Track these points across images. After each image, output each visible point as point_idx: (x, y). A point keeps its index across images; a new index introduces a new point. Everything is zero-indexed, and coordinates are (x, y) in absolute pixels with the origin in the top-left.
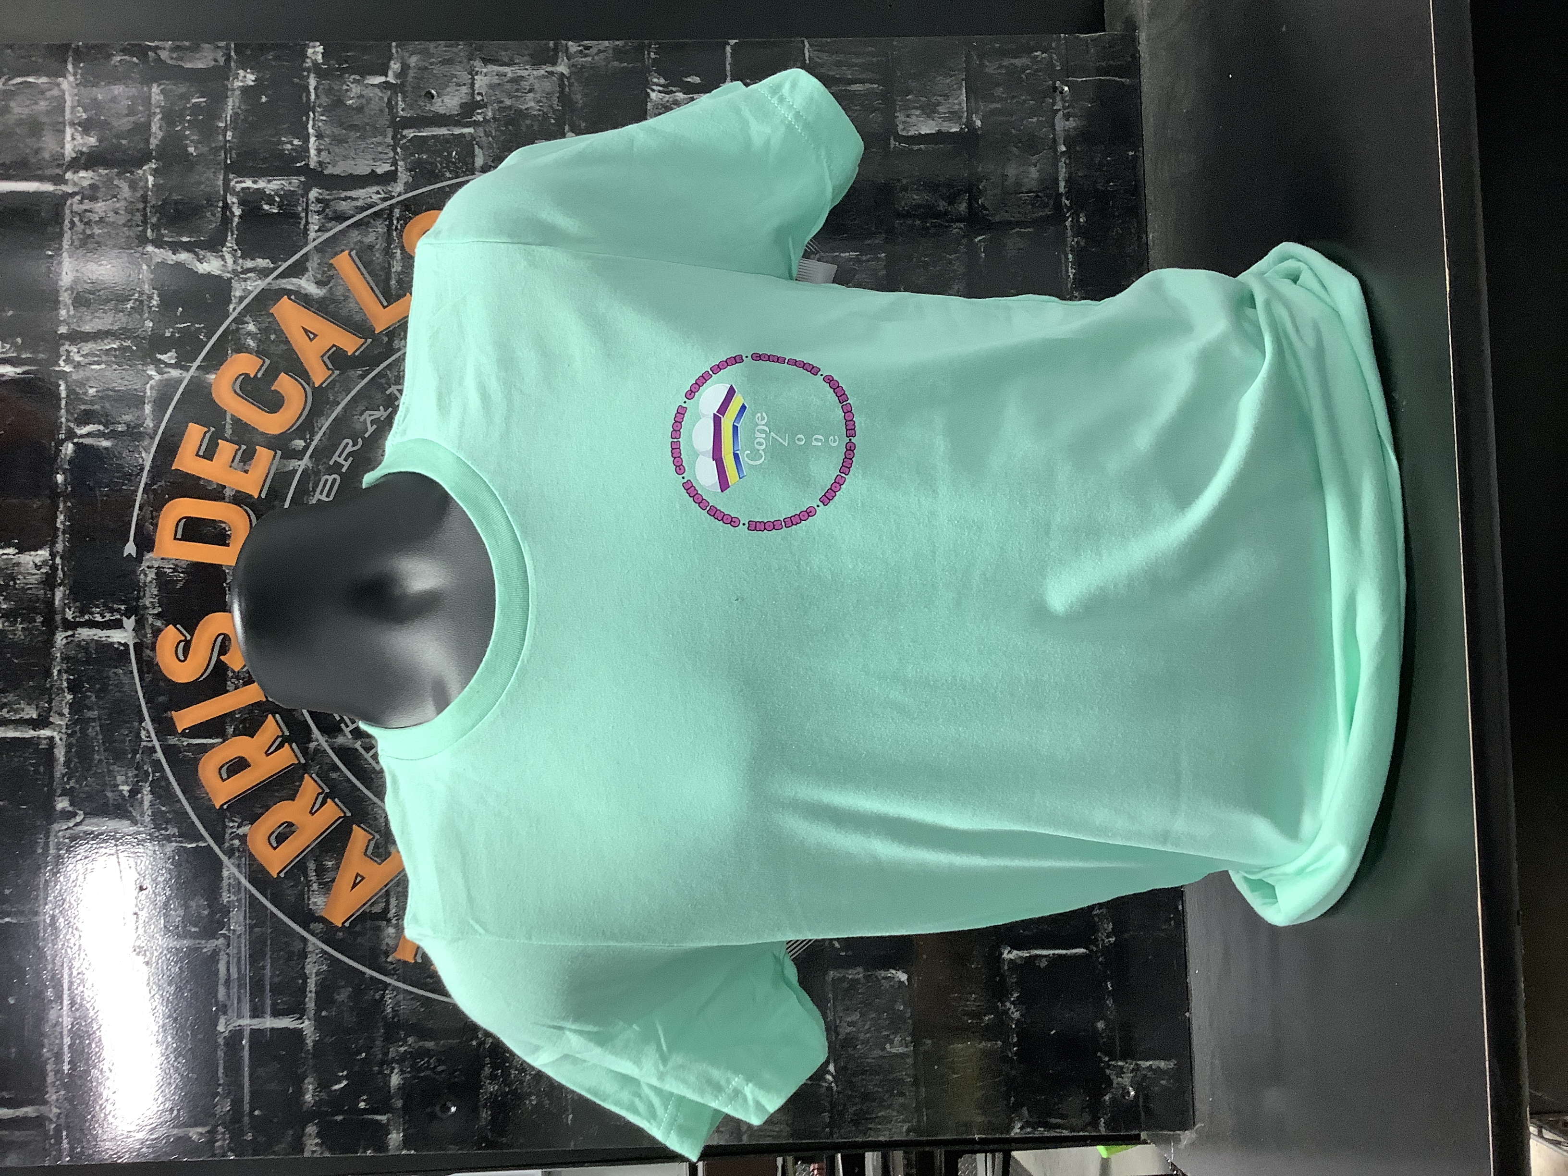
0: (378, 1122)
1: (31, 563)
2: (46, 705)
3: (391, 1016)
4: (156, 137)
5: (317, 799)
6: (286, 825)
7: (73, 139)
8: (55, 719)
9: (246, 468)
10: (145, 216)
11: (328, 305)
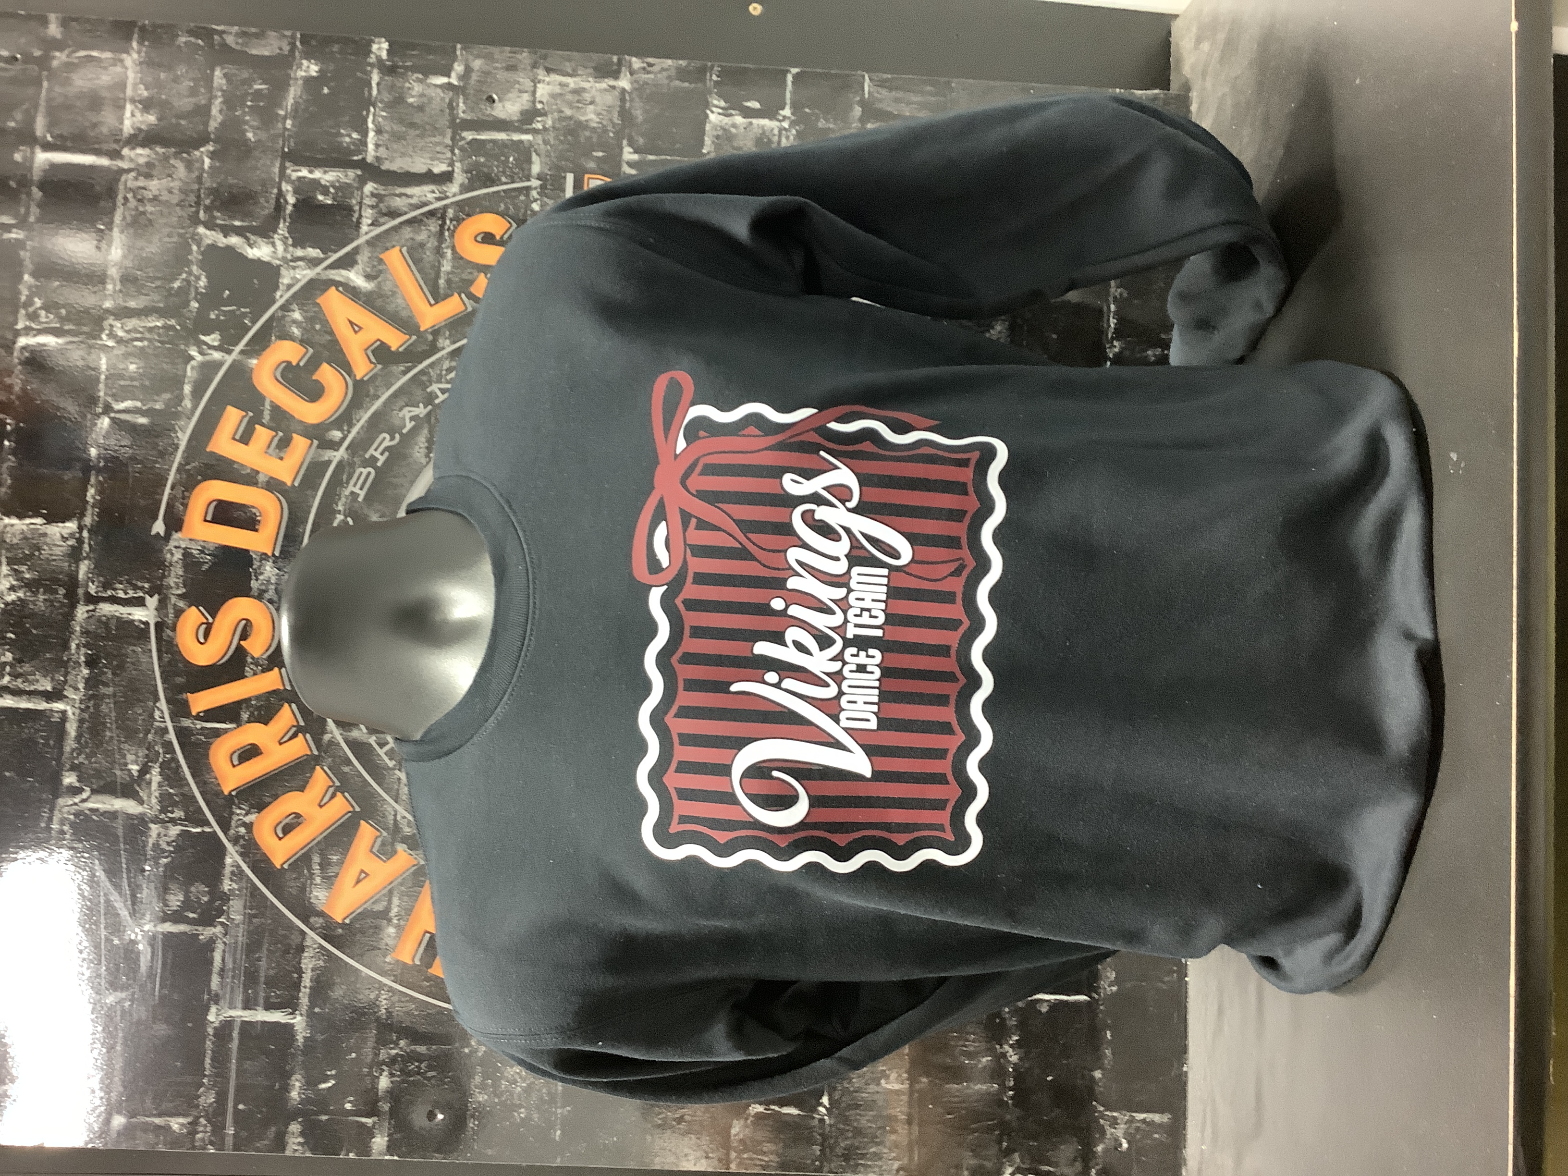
0: (363, 1125)
1: (58, 535)
2: (62, 678)
3: (384, 1017)
4: (215, 120)
5: (327, 791)
6: (293, 816)
7: (133, 115)
8: (69, 693)
9: (282, 455)
10: (199, 197)
11: (375, 299)
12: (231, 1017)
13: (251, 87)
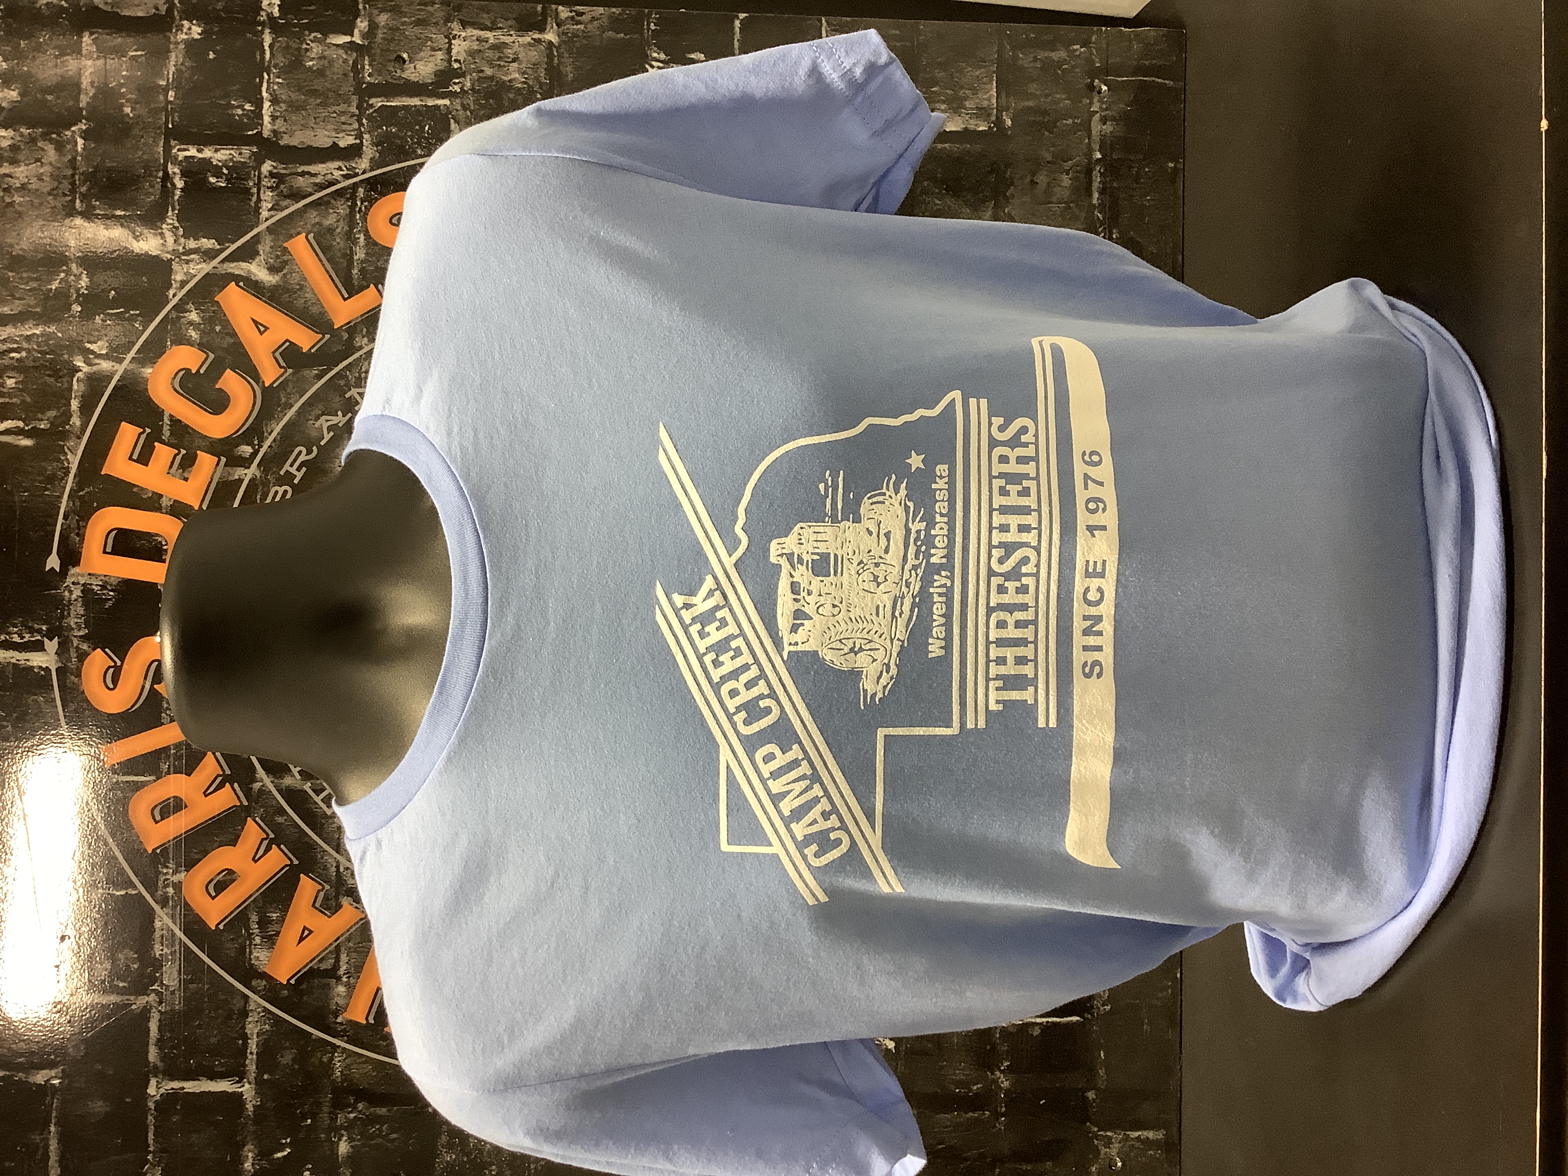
3: (339, 1080)
4: (86, 95)
5: (260, 845)
6: (226, 872)
10: (73, 184)
11: (282, 294)
12: (173, 1089)
13: (124, 53)
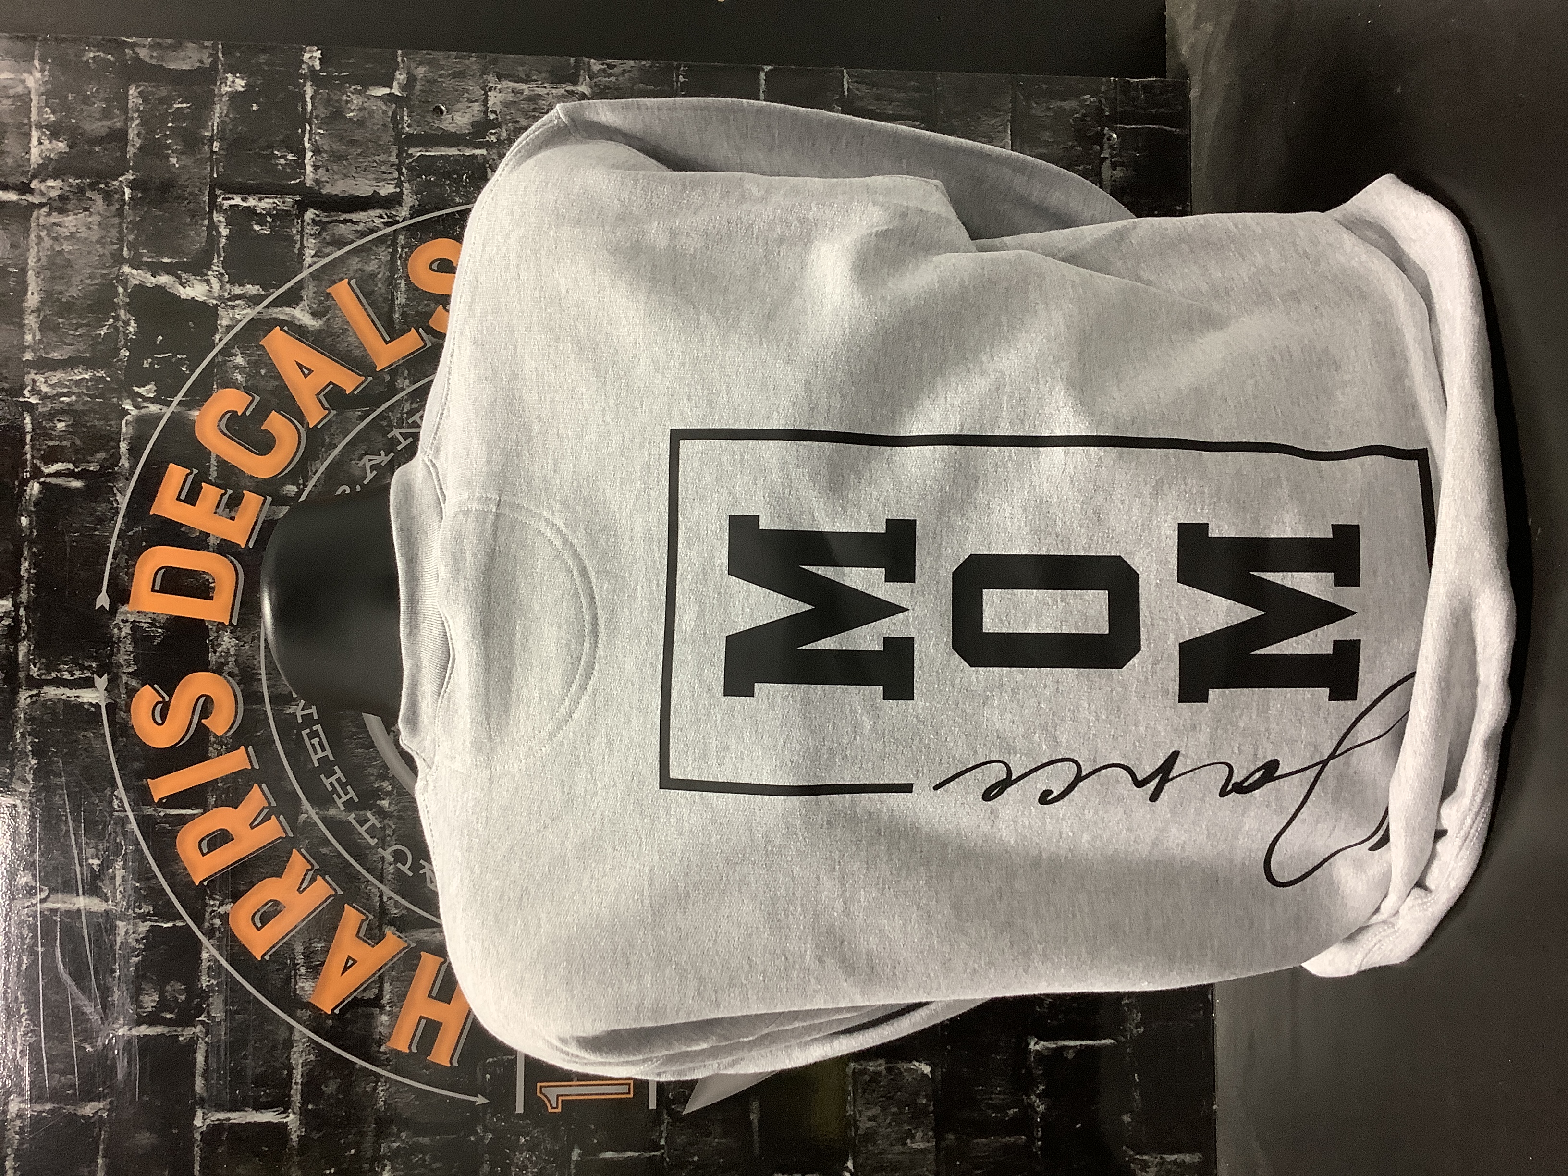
2: (8, 769)
3: (383, 1109)
4: (133, 145)
5: (305, 875)
6: (271, 903)
7: (40, 143)
8: (17, 786)
9: (232, 514)
10: (121, 232)
11: (325, 338)
12: (218, 1120)
13: (172, 105)
